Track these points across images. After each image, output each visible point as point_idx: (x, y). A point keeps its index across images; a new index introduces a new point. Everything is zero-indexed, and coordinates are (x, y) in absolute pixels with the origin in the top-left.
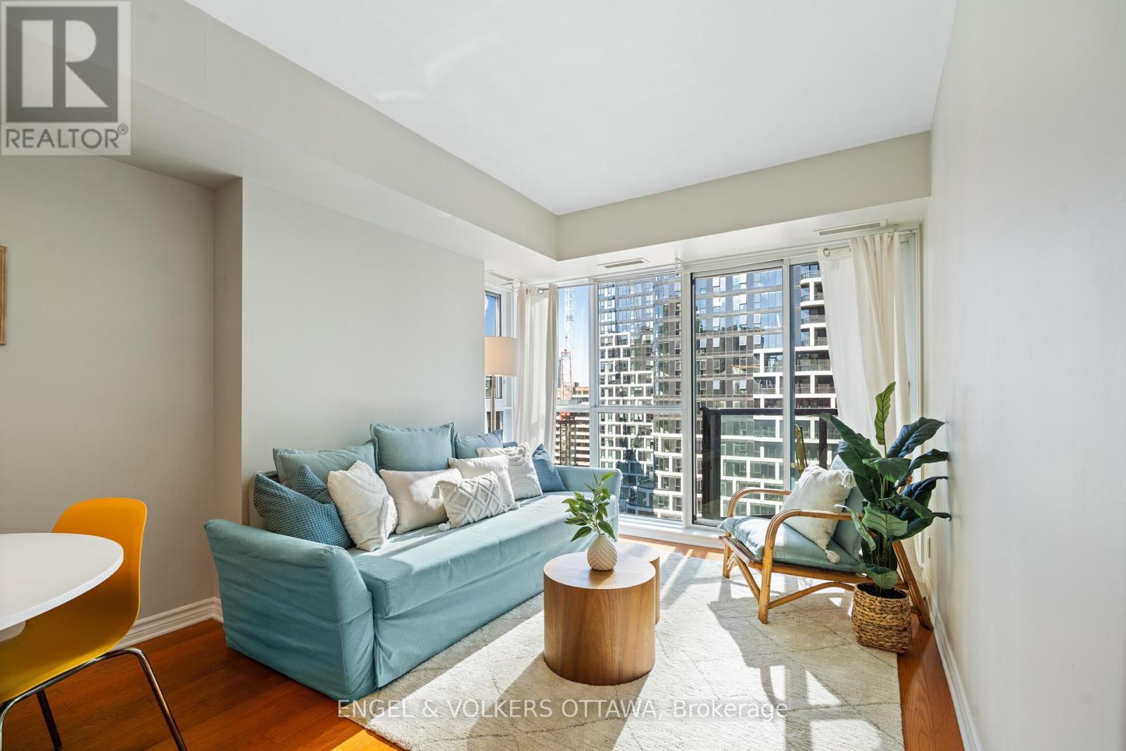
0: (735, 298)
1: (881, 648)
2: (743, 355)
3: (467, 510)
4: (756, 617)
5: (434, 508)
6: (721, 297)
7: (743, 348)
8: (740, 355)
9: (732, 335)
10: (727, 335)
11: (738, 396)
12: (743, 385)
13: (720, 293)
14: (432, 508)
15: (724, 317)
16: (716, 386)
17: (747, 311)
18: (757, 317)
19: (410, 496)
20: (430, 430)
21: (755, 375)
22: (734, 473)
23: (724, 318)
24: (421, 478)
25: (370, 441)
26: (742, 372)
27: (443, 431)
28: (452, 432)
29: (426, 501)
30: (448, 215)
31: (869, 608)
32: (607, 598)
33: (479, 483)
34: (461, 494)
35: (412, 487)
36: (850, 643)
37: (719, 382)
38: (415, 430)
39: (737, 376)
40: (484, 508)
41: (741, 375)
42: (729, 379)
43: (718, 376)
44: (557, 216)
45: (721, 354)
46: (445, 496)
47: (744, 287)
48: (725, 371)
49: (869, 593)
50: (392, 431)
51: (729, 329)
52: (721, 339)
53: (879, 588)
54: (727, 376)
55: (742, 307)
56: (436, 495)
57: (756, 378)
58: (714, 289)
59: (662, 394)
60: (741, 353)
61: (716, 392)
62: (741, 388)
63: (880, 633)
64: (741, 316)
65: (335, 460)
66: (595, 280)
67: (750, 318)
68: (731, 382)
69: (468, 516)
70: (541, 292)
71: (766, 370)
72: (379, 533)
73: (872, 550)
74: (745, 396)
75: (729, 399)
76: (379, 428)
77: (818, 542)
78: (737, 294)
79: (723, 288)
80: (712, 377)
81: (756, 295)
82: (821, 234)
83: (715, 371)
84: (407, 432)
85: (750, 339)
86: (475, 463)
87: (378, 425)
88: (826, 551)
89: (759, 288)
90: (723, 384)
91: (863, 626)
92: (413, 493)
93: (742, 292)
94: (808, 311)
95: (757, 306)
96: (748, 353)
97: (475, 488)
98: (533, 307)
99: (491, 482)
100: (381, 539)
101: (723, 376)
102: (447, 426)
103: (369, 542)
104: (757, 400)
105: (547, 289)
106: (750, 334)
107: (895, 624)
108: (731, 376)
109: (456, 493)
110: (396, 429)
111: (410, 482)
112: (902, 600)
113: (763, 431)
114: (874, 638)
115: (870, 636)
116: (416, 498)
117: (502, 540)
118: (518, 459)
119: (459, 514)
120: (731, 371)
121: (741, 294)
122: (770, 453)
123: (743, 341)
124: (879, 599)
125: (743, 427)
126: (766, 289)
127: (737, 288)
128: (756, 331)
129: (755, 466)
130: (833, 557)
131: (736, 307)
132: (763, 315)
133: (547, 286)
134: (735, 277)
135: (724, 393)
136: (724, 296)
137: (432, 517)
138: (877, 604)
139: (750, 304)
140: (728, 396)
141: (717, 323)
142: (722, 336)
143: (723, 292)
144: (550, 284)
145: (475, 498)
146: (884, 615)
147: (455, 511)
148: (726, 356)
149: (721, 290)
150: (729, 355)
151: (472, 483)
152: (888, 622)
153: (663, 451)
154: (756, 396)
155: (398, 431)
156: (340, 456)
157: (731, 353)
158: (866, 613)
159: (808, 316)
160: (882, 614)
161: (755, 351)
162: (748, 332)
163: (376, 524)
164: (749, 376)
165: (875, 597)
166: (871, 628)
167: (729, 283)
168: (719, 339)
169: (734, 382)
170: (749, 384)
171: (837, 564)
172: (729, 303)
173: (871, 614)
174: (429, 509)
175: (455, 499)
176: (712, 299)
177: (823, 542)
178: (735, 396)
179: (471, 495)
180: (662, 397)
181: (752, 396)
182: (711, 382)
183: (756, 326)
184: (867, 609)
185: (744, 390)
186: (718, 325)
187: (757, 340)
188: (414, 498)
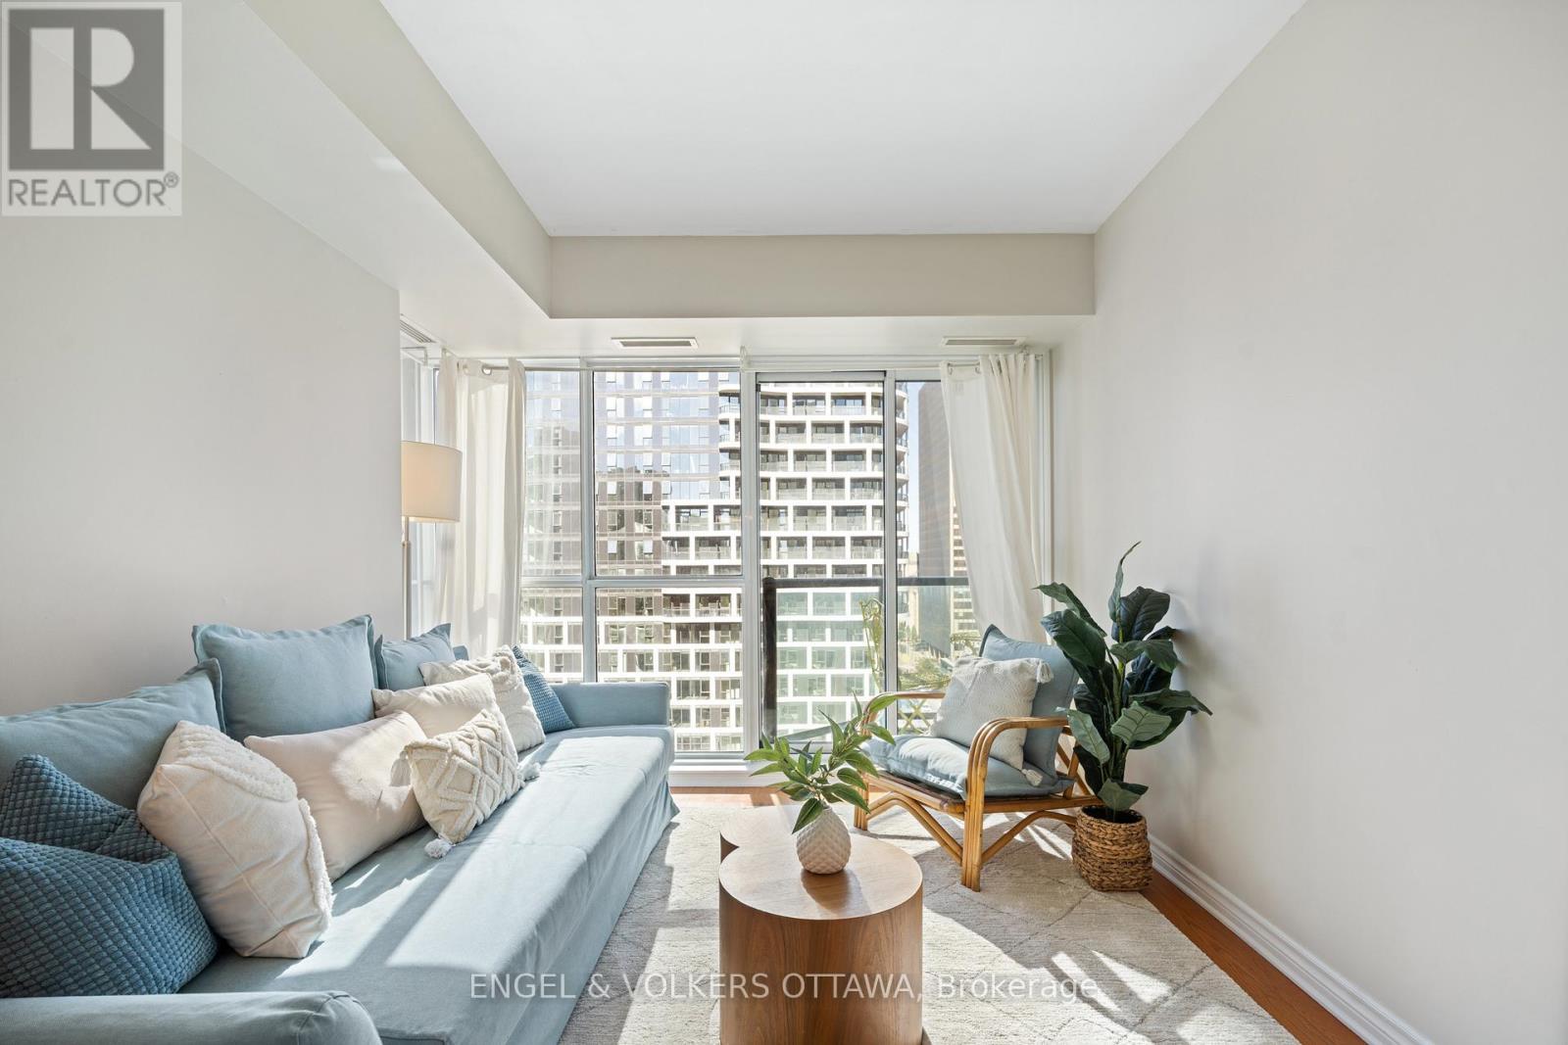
0: (637, 429)
1: (1124, 889)
2: (650, 507)
3: (475, 798)
4: (958, 884)
5: (395, 808)
6: (618, 425)
7: (648, 497)
8: (644, 507)
9: (634, 478)
10: (626, 479)
11: (641, 563)
12: (648, 547)
13: (618, 419)
14: (390, 807)
15: (622, 452)
16: (613, 548)
17: (654, 447)
18: (666, 458)
19: (339, 789)
20: (327, 632)
21: (664, 534)
22: (637, 667)
23: (623, 455)
24: (350, 742)
25: (197, 669)
26: (647, 530)
27: (355, 634)
28: (370, 635)
29: (377, 794)
30: (396, 165)
31: (1111, 841)
32: (889, 925)
33: (480, 738)
34: (461, 768)
35: (339, 769)
36: (1089, 893)
37: (616, 542)
38: (298, 635)
39: (640, 535)
40: (498, 787)
41: (646, 534)
42: (630, 539)
43: (614, 535)
44: (550, 237)
45: (619, 504)
46: (424, 777)
47: (648, 415)
48: (624, 528)
49: (1108, 821)
50: (244, 641)
51: (630, 470)
52: (618, 483)
53: (1112, 811)
54: (628, 535)
55: (647, 442)
56: (399, 780)
57: (665, 539)
58: (609, 413)
59: (532, 559)
60: (646, 504)
61: (612, 556)
62: (645, 551)
63: (1126, 870)
64: (645, 454)
65: (119, 729)
66: (589, 364)
67: (657, 457)
68: (631, 544)
69: (479, 812)
70: (487, 371)
71: (678, 528)
72: (315, 902)
73: (1102, 763)
74: (651, 563)
75: (631, 566)
76: (213, 634)
77: (1012, 760)
78: (639, 424)
79: (621, 413)
80: (606, 535)
81: (664, 427)
82: (950, 342)
83: (610, 527)
84: (279, 640)
85: (657, 486)
86: (436, 695)
87: (213, 628)
88: (1024, 771)
89: (667, 419)
90: (621, 545)
91: (1104, 867)
92: (345, 782)
93: (645, 422)
94: (727, 454)
95: (665, 442)
96: (655, 504)
97: (477, 749)
98: (473, 396)
99: (495, 731)
100: (321, 915)
101: (623, 535)
102: (357, 623)
103: (293, 933)
104: (667, 568)
105: (507, 368)
106: (656, 479)
107: (1141, 854)
108: (632, 535)
109: (448, 768)
110: (255, 634)
111: (332, 757)
112: (1137, 824)
113: (673, 609)
114: (1118, 879)
115: (1114, 877)
116: (355, 792)
117: (589, 851)
118: (504, 679)
119: (461, 810)
120: (632, 529)
121: (645, 423)
122: (683, 637)
123: (648, 489)
124: (1123, 826)
125: (650, 605)
126: (678, 421)
127: (640, 416)
128: (665, 476)
129: (665, 656)
130: (1035, 777)
131: (638, 441)
132: (674, 456)
133: (505, 363)
134: (636, 400)
135: (623, 558)
136: (621, 425)
137: (391, 829)
138: (1122, 833)
139: (656, 437)
140: (628, 563)
141: (612, 460)
142: (620, 479)
143: (621, 419)
144: (511, 360)
145: (483, 769)
146: (1129, 846)
147: (451, 806)
148: (624, 507)
149: (619, 416)
150: (630, 506)
151: (468, 740)
152: (1133, 854)
153: (535, 642)
154: (664, 562)
155: (260, 639)
156: (130, 717)
157: (632, 504)
158: (1107, 847)
159: (728, 460)
160: (1126, 845)
161: (664, 503)
162: (656, 476)
163: (303, 881)
164: (655, 535)
165: (1118, 825)
166: (1115, 866)
167: (629, 407)
168: (615, 484)
169: (636, 544)
170: (657, 546)
171: (1039, 787)
172: (629, 435)
173: (1114, 848)
174: (387, 811)
175: (449, 778)
176: (605, 427)
177: (1017, 760)
178: (637, 563)
179: (475, 765)
180: (532, 564)
181: (659, 563)
182: (605, 543)
183: (664, 468)
184: (1109, 843)
185: (650, 554)
186: (614, 464)
187: (665, 489)
188: (351, 793)
